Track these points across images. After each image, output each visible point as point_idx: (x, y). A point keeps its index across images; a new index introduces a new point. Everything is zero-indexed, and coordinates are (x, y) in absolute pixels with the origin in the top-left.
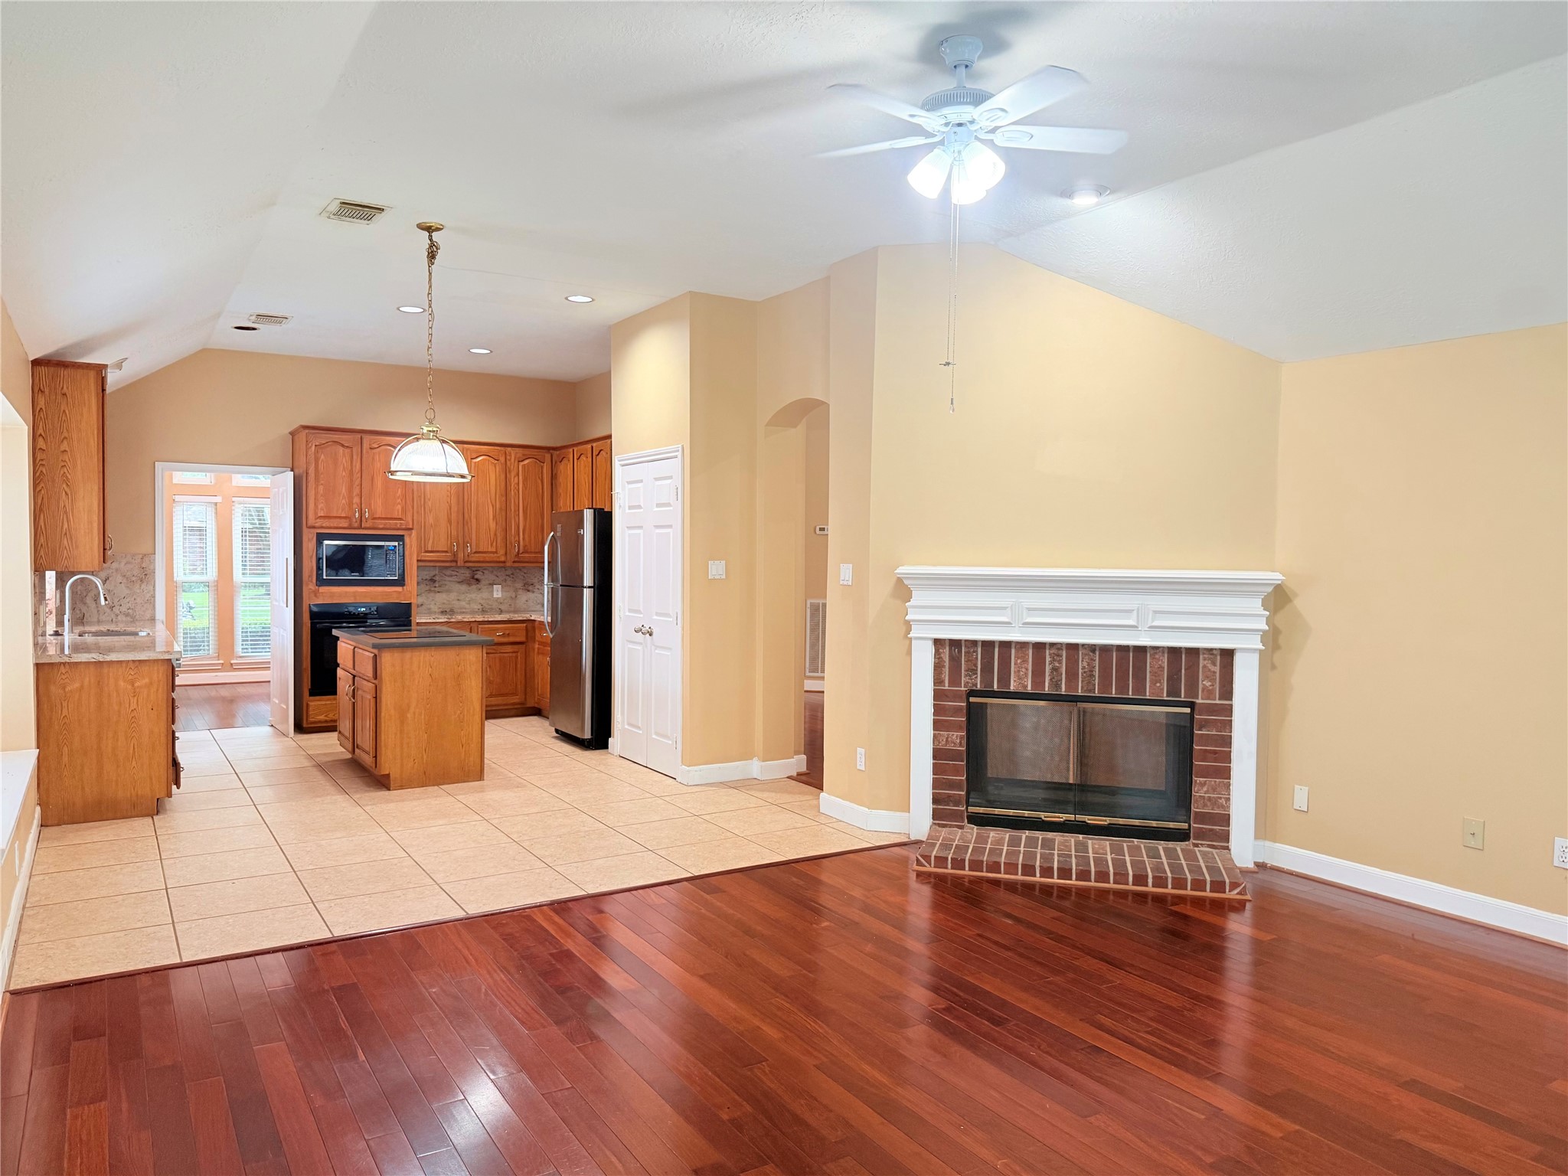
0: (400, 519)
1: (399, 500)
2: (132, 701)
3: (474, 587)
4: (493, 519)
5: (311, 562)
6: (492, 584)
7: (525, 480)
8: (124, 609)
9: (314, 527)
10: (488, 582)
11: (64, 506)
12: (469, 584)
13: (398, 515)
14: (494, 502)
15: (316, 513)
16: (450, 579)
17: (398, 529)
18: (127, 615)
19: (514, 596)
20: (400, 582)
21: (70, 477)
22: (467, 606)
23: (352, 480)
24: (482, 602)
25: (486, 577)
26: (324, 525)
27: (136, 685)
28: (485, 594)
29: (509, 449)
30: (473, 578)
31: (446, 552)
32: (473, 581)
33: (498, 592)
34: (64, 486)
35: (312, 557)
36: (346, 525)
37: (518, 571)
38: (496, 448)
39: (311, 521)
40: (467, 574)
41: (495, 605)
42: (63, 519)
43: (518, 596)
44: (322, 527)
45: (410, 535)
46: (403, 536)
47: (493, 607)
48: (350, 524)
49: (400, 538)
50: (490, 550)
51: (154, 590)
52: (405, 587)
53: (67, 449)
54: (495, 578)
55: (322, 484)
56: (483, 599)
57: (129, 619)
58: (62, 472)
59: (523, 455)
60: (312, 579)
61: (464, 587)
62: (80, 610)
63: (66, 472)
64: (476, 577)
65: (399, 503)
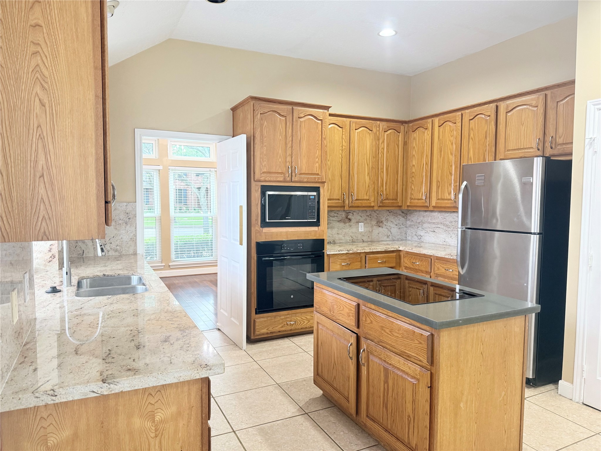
0: (318, 174)
1: (317, 160)
2: (152, 444)
3: (347, 224)
4: (368, 175)
5: (257, 209)
6: (358, 222)
7: (388, 145)
8: (113, 246)
9: (260, 181)
10: (356, 221)
11: (39, 126)
12: (345, 223)
13: (316, 171)
14: (368, 163)
15: (261, 169)
16: (334, 219)
17: (316, 182)
18: (116, 251)
19: (371, 231)
20: (317, 224)
21: (46, 73)
22: (343, 238)
23: (286, 144)
24: (351, 234)
25: (354, 217)
26: (267, 179)
27: (157, 418)
28: (354, 230)
29: (378, 122)
30: (347, 218)
31: (339, 199)
32: (347, 220)
33: (361, 228)
34: (38, 89)
35: (258, 204)
36: (282, 179)
37: (373, 212)
38: (370, 121)
39: (257, 176)
40: (344, 215)
41: (360, 237)
42: (37, 151)
43: (374, 231)
44: (265, 181)
45: (323, 187)
46: (319, 188)
47: (359, 238)
48: (285, 178)
49: (317, 189)
50: (365, 198)
51: (136, 231)
52: (320, 227)
53: (41, 22)
54: (359, 217)
55: (265, 146)
56: (353, 233)
57: (117, 254)
58: (33, 64)
59: (388, 127)
60: (258, 222)
61: (341, 225)
62: (81, 248)
63: (40, 62)
64: (349, 217)
65: (317, 162)
